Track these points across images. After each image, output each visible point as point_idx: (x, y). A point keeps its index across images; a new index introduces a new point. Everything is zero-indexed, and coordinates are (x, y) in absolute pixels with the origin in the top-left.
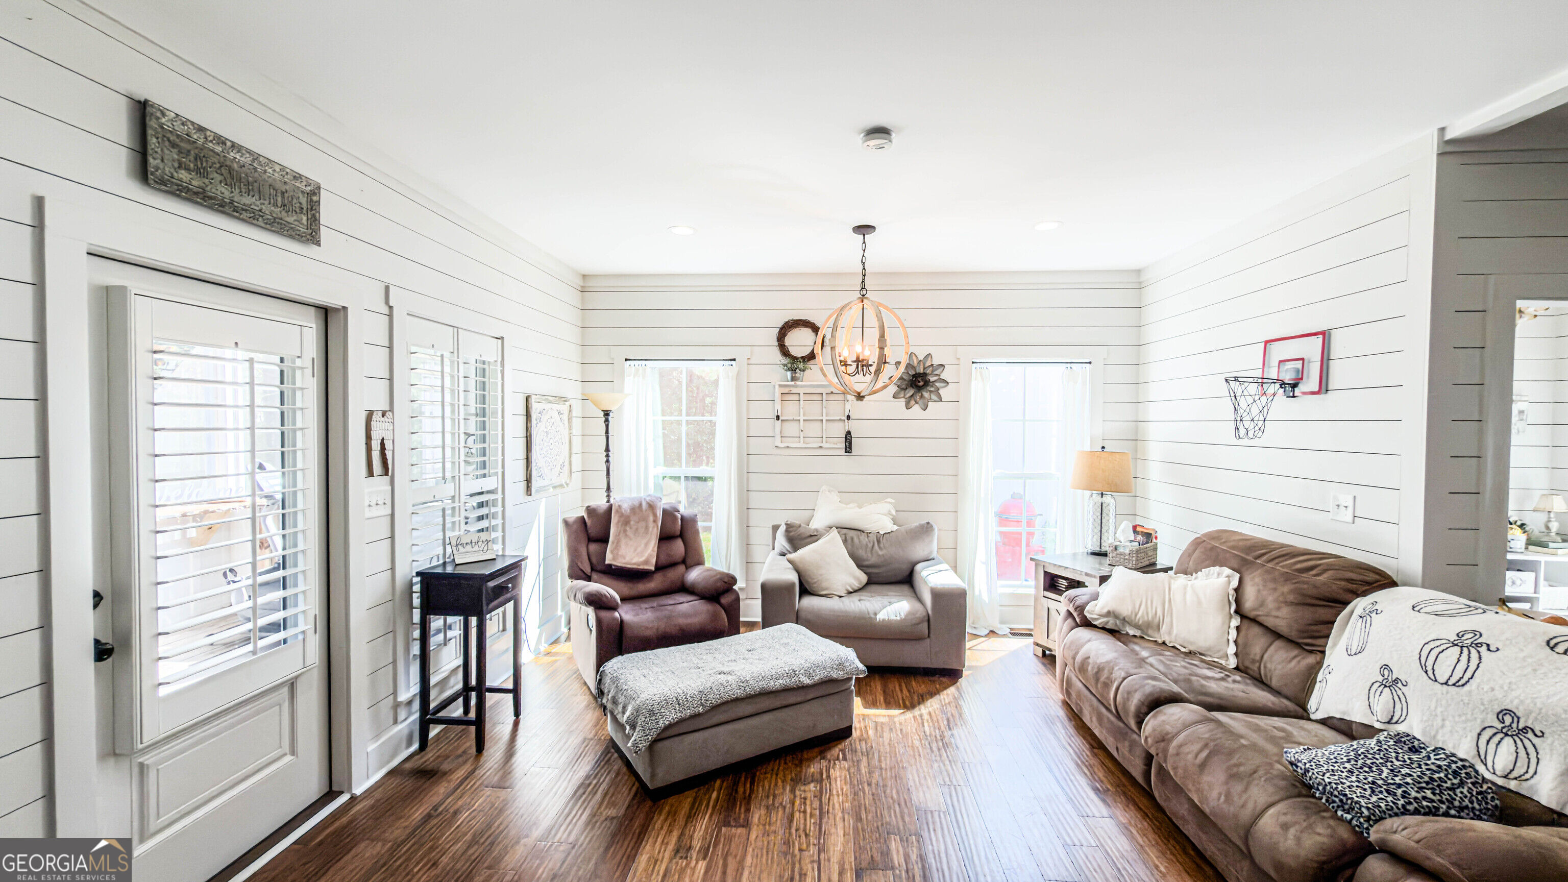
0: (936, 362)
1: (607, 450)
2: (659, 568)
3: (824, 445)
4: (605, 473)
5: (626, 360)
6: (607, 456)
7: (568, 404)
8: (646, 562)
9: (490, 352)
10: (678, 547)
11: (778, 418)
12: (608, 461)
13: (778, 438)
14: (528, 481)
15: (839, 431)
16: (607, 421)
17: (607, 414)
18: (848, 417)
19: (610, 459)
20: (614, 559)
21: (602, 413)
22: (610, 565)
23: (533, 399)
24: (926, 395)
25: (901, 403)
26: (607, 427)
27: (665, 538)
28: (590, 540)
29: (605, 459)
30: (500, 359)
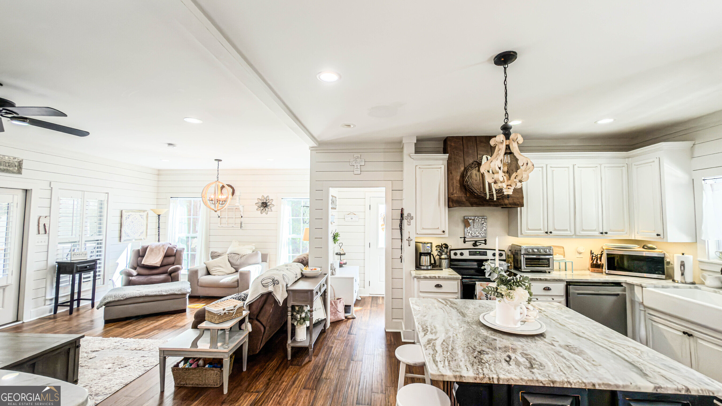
0: (270, 198)
1: (159, 227)
2: (162, 266)
3: (234, 226)
4: (158, 235)
5: (171, 198)
6: (159, 229)
7: (146, 212)
8: (156, 263)
9: (103, 197)
10: (172, 259)
11: (219, 217)
12: (159, 231)
13: (219, 224)
14: (120, 237)
15: (238, 221)
16: (159, 218)
17: (159, 216)
18: (242, 217)
19: (160, 231)
20: (144, 262)
21: (157, 215)
22: (144, 265)
23: (123, 212)
24: (267, 209)
25: (259, 212)
26: (159, 220)
27: (167, 256)
28: (139, 256)
29: (158, 231)
30: (106, 199)
